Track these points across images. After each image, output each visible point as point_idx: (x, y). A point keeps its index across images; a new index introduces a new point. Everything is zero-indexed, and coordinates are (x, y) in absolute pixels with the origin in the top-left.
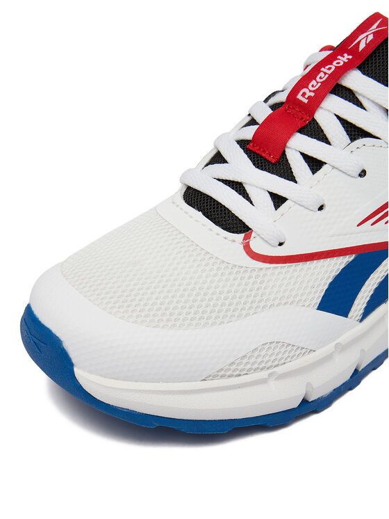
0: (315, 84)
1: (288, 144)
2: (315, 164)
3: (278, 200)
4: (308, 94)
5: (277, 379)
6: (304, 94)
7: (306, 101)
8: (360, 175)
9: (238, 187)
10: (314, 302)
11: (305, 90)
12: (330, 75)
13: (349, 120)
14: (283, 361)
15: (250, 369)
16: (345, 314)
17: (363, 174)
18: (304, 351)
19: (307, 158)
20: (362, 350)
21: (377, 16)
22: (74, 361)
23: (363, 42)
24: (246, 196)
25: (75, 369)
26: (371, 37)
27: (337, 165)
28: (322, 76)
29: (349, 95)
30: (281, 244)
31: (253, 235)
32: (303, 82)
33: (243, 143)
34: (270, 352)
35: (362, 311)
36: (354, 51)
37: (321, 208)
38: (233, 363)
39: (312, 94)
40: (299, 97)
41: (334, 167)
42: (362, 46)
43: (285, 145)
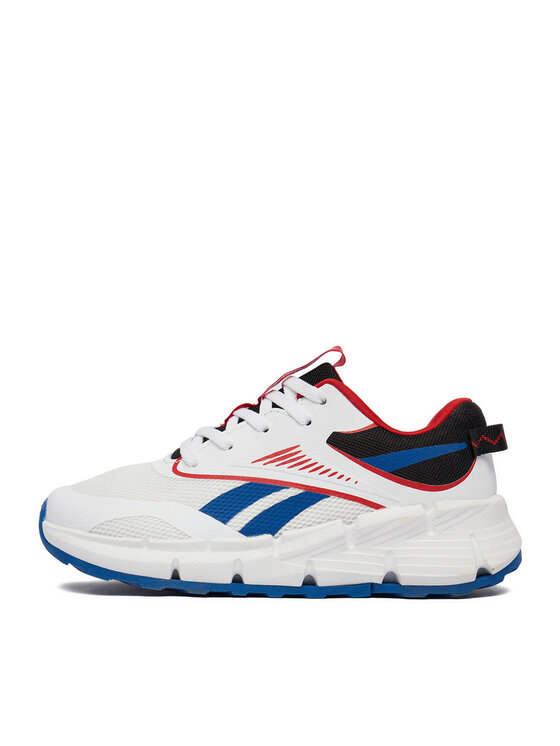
8: (264, 431)
10: (198, 505)
16: (224, 521)
17: (267, 430)
30: (194, 466)
37: (231, 448)
41: (248, 423)
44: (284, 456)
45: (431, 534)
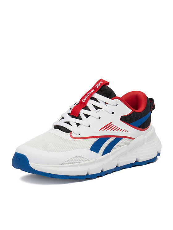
0: (86, 97)
1: (80, 112)
2: (87, 116)
3: (78, 125)
4: (85, 100)
5: (80, 166)
6: (84, 100)
7: (84, 102)
8: (99, 118)
9: (68, 123)
10: (89, 148)
11: (84, 99)
12: (90, 95)
13: (95, 105)
14: (81, 161)
15: (73, 162)
16: (98, 152)
17: (100, 118)
18: (87, 160)
19: (85, 115)
20: (103, 164)
21: (101, 80)
22: (29, 161)
23: (98, 86)
24: (70, 124)
25: (29, 163)
26: (100, 85)
27: (93, 116)
28: (88, 95)
29: (95, 99)
30: (79, 135)
31: (72, 133)
32: (83, 97)
33: (69, 114)
34: (78, 158)
35: (102, 153)
36: (96, 89)
37: (89, 126)
38: (68, 160)
39: (86, 100)
40: (82, 101)
41: (92, 116)
42: (98, 87)
43: (79, 112)
44: (109, 126)
45: (145, 144)
